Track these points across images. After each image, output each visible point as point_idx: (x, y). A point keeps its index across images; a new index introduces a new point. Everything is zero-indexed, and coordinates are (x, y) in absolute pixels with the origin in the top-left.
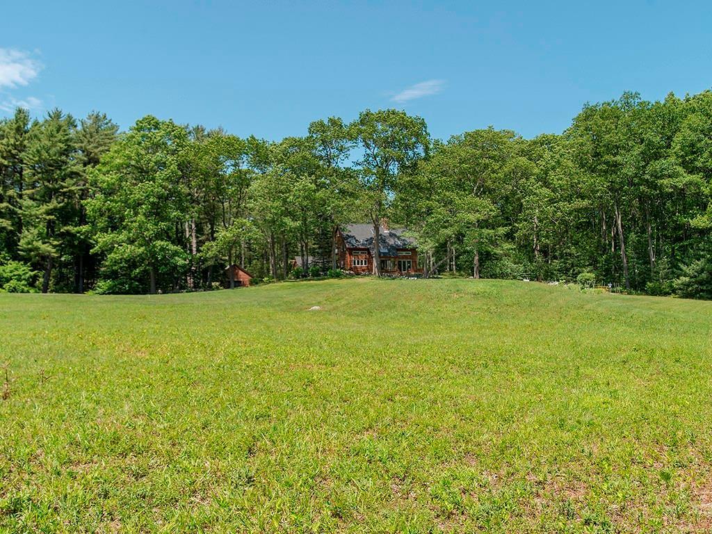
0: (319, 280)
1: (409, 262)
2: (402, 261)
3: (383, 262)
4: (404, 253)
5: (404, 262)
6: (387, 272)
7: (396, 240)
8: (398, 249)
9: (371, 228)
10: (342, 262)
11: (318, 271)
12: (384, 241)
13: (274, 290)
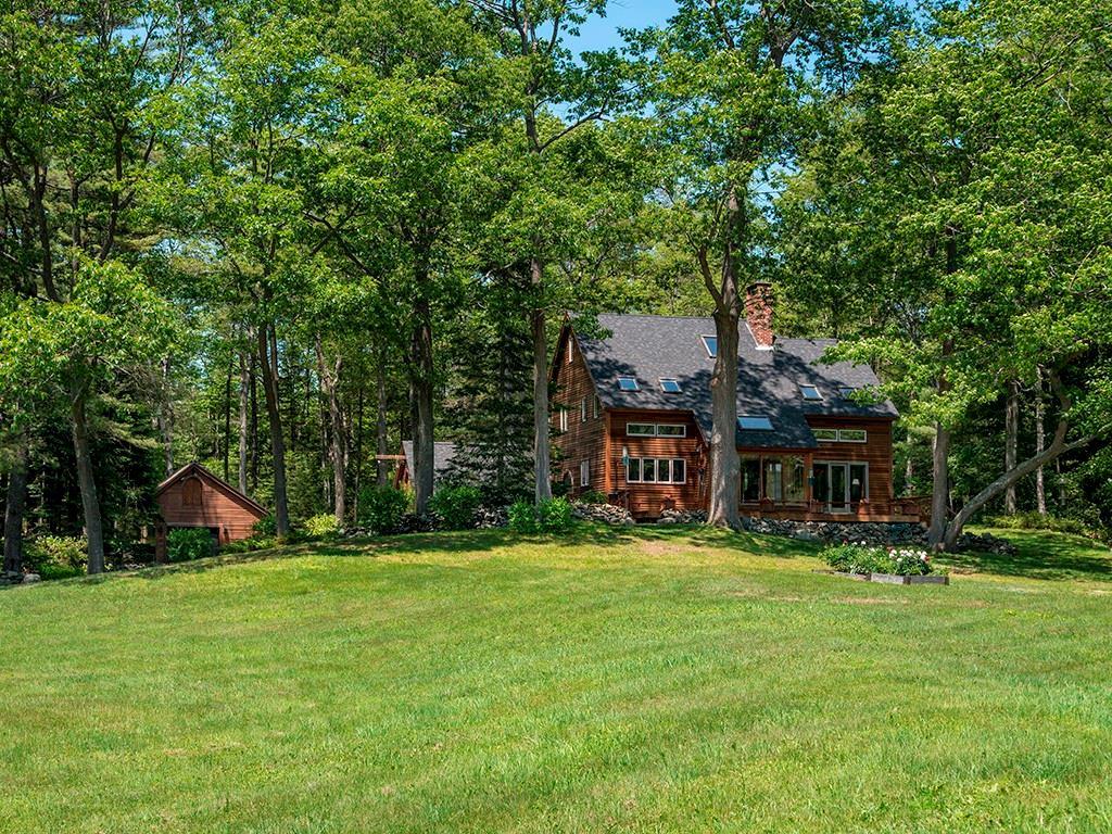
0: (468, 546)
1: (857, 472)
2: (830, 464)
3: (752, 468)
4: (838, 436)
5: (838, 471)
6: (769, 510)
7: (803, 380)
8: (815, 417)
9: (704, 331)
10: (584, 469)
11: (468, 503)
12: (754, 387)
13: (230, 599)
